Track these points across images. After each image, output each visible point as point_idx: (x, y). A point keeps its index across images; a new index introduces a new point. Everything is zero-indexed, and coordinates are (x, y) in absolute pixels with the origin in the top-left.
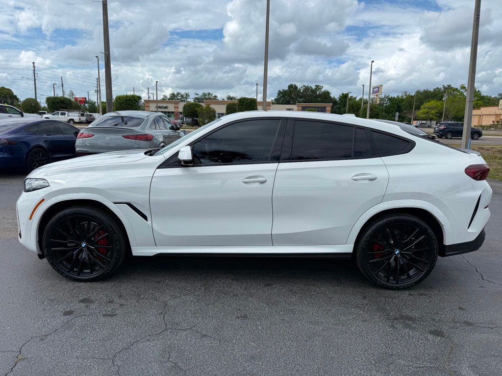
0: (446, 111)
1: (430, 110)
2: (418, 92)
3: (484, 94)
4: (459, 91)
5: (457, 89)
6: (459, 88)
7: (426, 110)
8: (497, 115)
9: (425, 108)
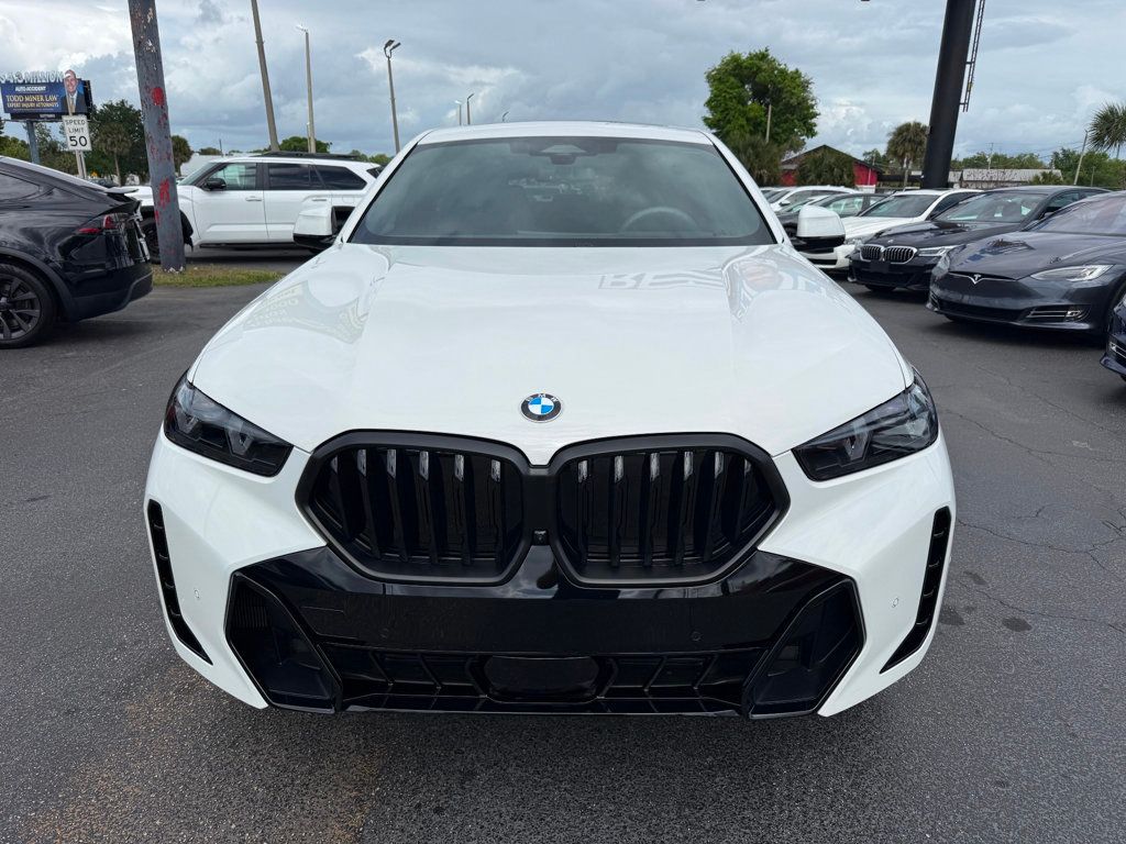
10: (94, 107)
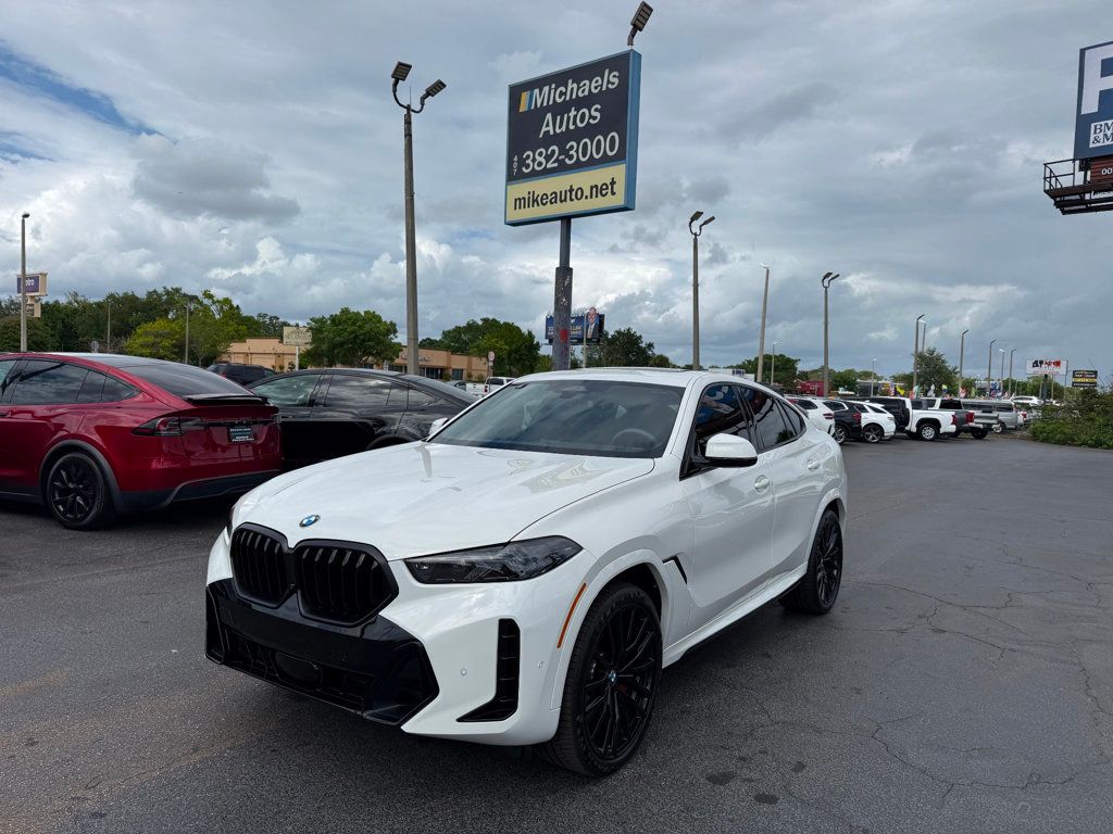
0: (191, 342)
1: (158, 340)
2: (111, 296)
3: (245, 312)
4: (201, 303)
5: (195, 298)
6: (200, 296)
7: (151, 339)
8: (279, 355)
9: (147, 334)
10: (607, 334)
